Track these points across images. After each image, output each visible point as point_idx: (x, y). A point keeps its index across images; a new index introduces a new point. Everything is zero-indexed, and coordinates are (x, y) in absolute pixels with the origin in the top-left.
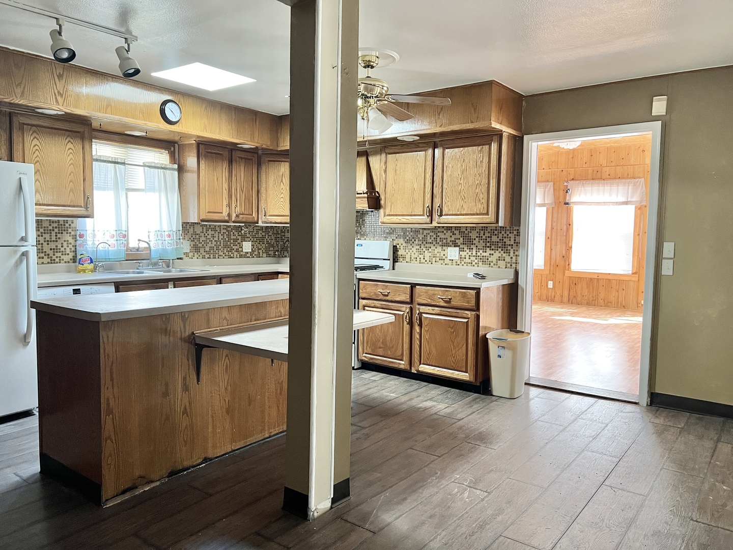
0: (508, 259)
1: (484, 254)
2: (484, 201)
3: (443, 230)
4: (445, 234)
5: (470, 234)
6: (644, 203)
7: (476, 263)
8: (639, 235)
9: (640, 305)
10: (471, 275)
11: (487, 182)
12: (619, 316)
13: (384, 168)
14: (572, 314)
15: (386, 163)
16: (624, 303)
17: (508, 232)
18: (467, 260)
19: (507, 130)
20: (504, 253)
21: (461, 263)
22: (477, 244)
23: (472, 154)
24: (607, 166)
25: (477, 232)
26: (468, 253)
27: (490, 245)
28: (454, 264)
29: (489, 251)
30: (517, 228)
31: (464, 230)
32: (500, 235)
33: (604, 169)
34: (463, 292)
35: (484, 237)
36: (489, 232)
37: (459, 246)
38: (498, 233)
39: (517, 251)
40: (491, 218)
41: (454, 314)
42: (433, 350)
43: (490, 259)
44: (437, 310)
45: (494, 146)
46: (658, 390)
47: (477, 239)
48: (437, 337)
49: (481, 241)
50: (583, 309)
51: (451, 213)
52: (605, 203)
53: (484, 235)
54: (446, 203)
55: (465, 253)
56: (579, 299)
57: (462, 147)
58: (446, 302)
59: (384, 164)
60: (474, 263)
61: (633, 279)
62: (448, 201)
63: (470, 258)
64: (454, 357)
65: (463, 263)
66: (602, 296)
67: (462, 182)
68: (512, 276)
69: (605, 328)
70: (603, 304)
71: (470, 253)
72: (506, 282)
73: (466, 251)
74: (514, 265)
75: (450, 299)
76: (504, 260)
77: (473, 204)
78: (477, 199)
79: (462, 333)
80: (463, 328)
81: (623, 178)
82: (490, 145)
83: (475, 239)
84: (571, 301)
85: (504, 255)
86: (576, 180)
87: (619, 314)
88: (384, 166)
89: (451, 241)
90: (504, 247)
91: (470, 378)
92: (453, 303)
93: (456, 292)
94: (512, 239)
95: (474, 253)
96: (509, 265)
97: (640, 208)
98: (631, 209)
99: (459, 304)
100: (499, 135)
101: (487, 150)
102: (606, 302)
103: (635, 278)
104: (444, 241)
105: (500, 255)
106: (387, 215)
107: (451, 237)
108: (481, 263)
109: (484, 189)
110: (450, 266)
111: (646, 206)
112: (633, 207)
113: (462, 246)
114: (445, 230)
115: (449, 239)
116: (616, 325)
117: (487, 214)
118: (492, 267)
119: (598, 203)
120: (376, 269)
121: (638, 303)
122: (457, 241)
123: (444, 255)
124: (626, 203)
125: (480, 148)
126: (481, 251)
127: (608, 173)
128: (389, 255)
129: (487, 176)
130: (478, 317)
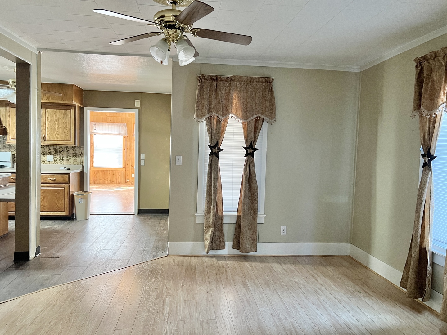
0: (79, 161)
1: (67, 159)
2: (68, 135)
3: (44, 147)
4: (45, 149)
5: (59, 149)
6: (127, 135)
7: (63, 163)
8: (125, 149)
9: (127, 182)
10: (62, 168)
11: (69, 126)
12: (118, 187)
13: (9, 114)
14: (96, 188)
15: (9, 112)
16: (119, 181)
17: (78, 149)
18: (58, 161)
19: (78, 105)
20: (77, 158)
21: (54, 163)
22: (63, 154)
23: (61, 113)
24: (109, 116)
25: (63, 148)
26: (58, 158)
27: (69, 154)
28: (51, 163)
29: (69, 157)
30: (82, 147)
31: (56, 147)
32: (75, 150)
33: (108, 117)
34: (61, 176)
35: (66, 151)
36: (69, 149)
37: (53, 155)
38: (73, 149)
39: (83, 157)
40: (72, 142)
41: (57, 186)
42: (46, 204)
43: (70, 161)
44: (48, 185)
45: (72, 111)
46: (141, 208)
47: (63, 152)
48: (48, 198)
49: (65, 153)
50: (101, 185)
51: (51, 139)
52: (109, 134)
53: (66, 150)
54: (48, 134)
55: (56, 158)
56: (98, 181)
57: (56, 109)
58: (53, 181)
59: (8, 112)
60: (61, 163)
61: (123, 170)
62: (49, 134)
63: (59, 161)
64: (58, 206)
65: (55, 163)
66: (109, 179)
67: (56, 125)
68: (81, 168)
69: (114, 192)
70: (110, 183)
71: (59, 158)
72: (79, 171)
73: (57, 157)
74: (81, 163)
75: (55, 179)
76: (77, 161)
77: (63, 136)
78: (64, 133)
79: (62, 194)
80: (62, 192)
81: (117, 123)
82: (70, 110)
83: (62, 152)
84: (94, 182)
85: (77, 159)
86: (95, 122)
87: (118, 186)
88: (8, 113)
89: (48, 152)
90: (77, 155)
91: (66, 214)
92: (57, 181)
93: (58, 176)
94: (80, 152)
95: (62, 158)
96: (79, 163)
97: (125, 137)
98: (121, 138)
99: (60, 181)
100: (75, 106)
101: (69, 112)
102: (111, 181)
103: (124, 169)
104: (45, 152)
105: (75, 159)
106: (12, 139)
107: (48, 150)
108: (65, 163)
109: (68, 130)
110: (48, 164)
111: (127, 136)
112: (122, 136)
113: (55, 155)
114: (45, 147)
115: (47, 152)
116: (118, 191)
117: (70, 141)
118: (71, 164)
119: (106, 134)
120: (3, 167)
121: (126, 181)
122: (52, 152)
123: (45, 159)
124: (119, 134)
125: (65, 111)
126: (65, 157)
127: (110, 120)
128: (11, 159)
129: (69, 123)
130: (69, 186)
